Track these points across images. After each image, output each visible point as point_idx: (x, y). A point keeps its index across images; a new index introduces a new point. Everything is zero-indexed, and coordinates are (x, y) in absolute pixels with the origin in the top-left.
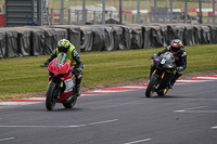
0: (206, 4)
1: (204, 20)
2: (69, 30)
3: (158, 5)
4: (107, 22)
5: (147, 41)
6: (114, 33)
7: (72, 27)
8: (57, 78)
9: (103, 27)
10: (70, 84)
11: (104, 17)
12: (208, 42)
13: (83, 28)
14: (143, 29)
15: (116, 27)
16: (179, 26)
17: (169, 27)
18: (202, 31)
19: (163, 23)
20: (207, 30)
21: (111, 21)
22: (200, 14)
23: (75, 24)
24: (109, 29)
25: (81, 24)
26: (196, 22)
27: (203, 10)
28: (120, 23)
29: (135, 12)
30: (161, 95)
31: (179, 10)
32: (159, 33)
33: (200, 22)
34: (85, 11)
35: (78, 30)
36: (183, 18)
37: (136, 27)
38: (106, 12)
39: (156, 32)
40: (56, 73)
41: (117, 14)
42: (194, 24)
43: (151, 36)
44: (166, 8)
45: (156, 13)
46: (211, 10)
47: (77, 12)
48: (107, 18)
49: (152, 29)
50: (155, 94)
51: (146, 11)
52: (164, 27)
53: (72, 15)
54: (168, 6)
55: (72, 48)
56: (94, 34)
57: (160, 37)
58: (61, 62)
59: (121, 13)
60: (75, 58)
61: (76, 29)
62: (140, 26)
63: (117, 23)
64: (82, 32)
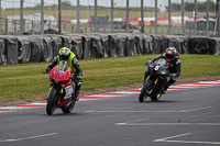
0: (149, 13)
1: (146, 30)
2: (6, 40)
3: (98, 15)
4: (45, 32)
5: (87, 52)
6: (53, 43)
7: (9, 37)
8: (58, 85)
9: (42, 37)
10: (70, 90)
11: (42, 27)
12: (151, 52)
13: (20, 38)
14: (83, 39)
15: (55, 38)
16: (120, 35)
17: (110, 37)
18: (144, 41)
19: (103, 32)
20: (149, 39)
21: (50, 31)
22: (142, 23)
23: (12, 34)
24: (48, 39)
25: (18, 34)
26: (138, 31)
27: (145, 19)
28: (59, 33)
29: (75, 21)
30: (154, 99)
31: (120, 20)
32: (100, 43)
33: (142, 31)
34: (22, 20)
35: (16, 40)
36: (125, 27)
37: (76, 37)
38: (45, 22)
39: (96, 42)
40: (57, 80)
41: (56, 24)
42: (136, 33)
43: (91, 46)
44: (107, 18)
45: (96, 22)
46: (153, 19)
47: (14, 22)
48: (46, 28)
49: (92, 39)
50: (148, 99)
51: (86, 21)
52: (105, 36)
53: (10, 25)
54: (109, 15)
55: (73, 55)
56: (32, 44)
57: (101, 47)
58: (62, 69)
59: (60, 22)
60: (75, 66)
61: (13, 40)
62: (80, 36)
63: (56, 33)
64: (19, 43)
